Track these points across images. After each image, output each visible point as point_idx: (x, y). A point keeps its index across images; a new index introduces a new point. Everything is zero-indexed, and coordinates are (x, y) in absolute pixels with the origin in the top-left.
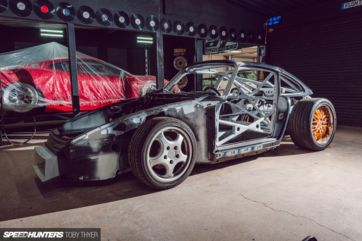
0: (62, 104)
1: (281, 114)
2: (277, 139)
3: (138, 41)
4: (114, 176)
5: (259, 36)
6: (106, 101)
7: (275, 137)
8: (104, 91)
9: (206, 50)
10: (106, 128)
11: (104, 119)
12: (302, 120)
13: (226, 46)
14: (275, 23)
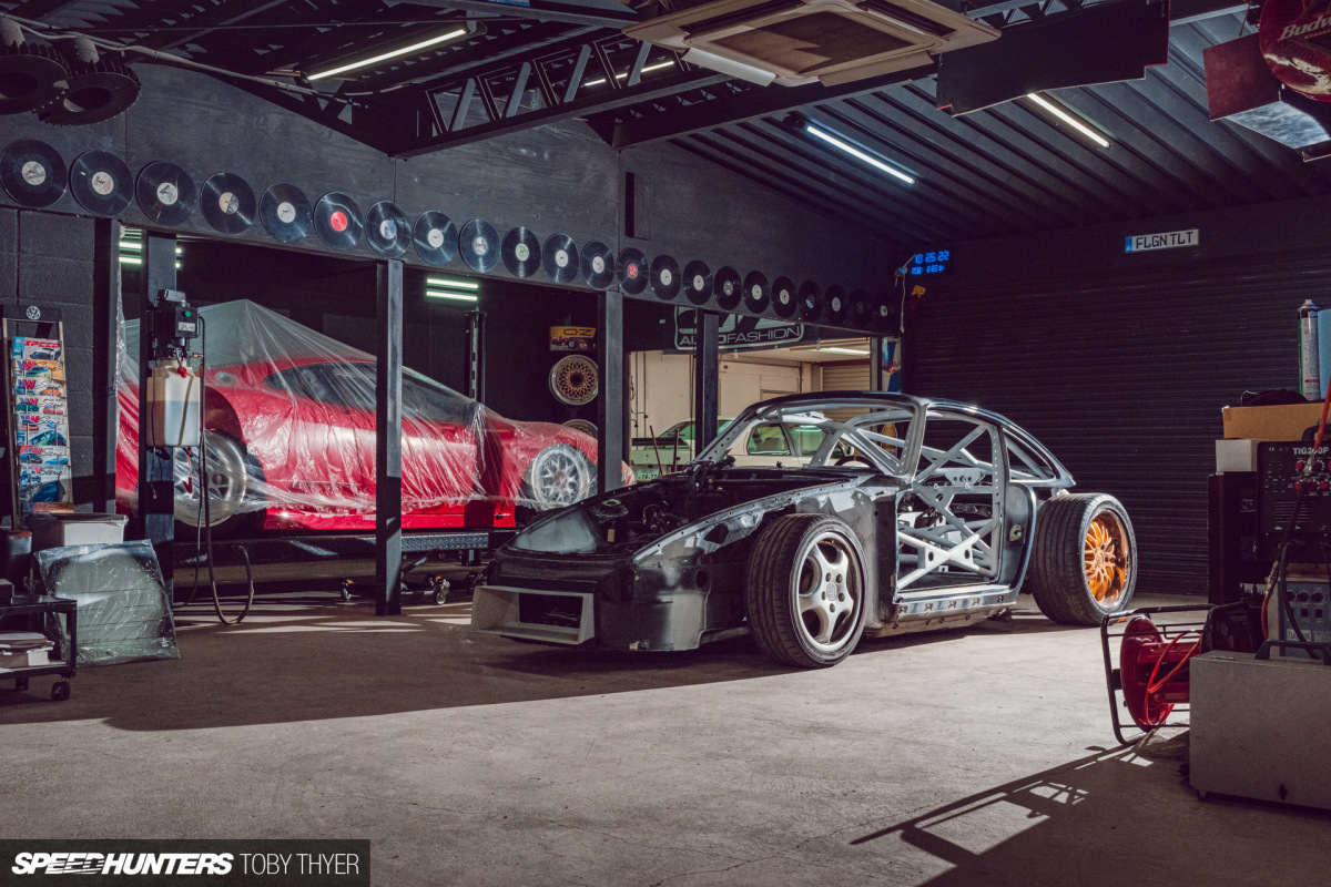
1: (1014, 528)
2: (1011, 588)
3: (430, 294)
4: (696, 647)
5: (883, 307)
6: (432, 501)
7: (1005, 583)
9: (681, 336)
10: (694, 534)
12: (1060, 546)
13: (757, 327)
14: (933, 269)
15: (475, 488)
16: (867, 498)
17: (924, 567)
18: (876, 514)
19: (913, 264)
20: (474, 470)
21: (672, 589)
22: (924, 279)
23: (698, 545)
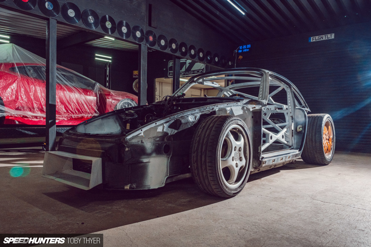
0: (26, 115)
1: (299, 127)
2: (299, 151)
3: (96, 59)
4: (163, 185)
5: (230, 62)
6: (78, 116)
7: (296, 149)
8: (76, 104)
9: (170, 73)
10: (162, 124)
11: (118, 125)
13: (192, 70)
14: (245, 50)
15: (95, 112)
16: (248, 110)
17: (269, 142)
18: (253, 117)
19: (239, 49)
20: (95, 105)
21: (149, 155)
22: (242, 54)
23: (165, 130)
